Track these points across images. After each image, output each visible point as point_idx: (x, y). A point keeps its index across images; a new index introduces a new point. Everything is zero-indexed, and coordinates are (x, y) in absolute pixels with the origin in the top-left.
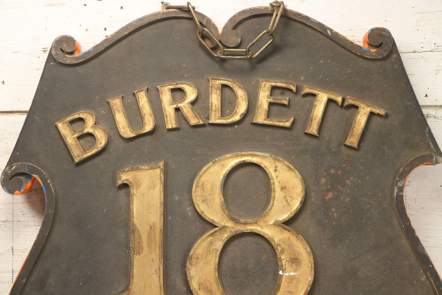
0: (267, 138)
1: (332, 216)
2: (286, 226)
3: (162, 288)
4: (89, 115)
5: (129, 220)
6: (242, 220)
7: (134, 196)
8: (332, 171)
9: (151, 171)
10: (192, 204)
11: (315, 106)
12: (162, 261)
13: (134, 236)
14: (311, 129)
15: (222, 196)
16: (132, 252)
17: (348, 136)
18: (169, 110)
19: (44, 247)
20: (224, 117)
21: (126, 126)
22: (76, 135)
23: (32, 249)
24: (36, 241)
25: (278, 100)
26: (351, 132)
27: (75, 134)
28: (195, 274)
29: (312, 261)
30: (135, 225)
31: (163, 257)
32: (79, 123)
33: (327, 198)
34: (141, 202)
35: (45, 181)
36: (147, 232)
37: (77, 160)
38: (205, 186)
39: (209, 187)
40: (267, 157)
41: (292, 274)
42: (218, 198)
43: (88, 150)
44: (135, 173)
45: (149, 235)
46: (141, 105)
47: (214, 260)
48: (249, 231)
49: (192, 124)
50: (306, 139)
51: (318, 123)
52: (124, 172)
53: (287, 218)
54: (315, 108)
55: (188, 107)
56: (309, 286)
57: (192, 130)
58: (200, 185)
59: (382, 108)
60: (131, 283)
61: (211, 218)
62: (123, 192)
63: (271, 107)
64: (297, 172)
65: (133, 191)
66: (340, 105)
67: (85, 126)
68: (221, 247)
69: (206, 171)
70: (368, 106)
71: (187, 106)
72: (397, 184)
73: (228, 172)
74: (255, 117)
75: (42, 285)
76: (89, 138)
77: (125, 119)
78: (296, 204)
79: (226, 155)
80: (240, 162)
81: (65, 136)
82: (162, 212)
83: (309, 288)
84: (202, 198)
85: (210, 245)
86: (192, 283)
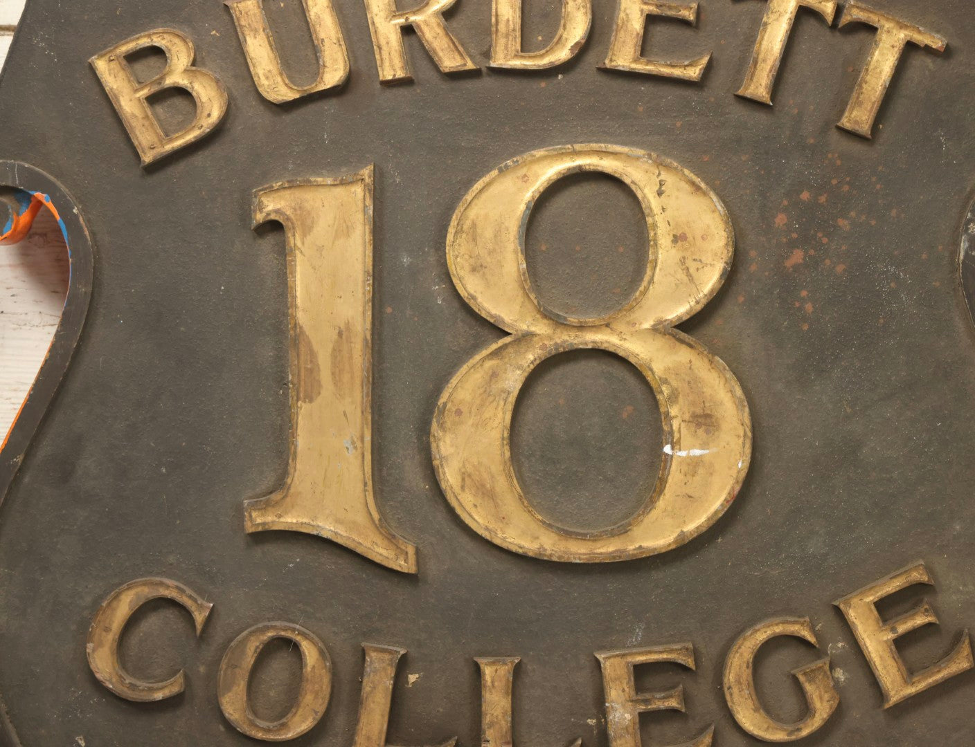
0: (641, 109)
1: (800, 309)
2: (683, 335)
3: (370, 483)
4: (176, 40)
5: (286, 315)
6: (573, 319)
7: (297, 252)
8: (805, 196)
9: (340, 191)
10: (447, 277)
11: (766, 24)
12: (370, 418)
13: (298, 355)
14: (752, 87)
15: (521, 257)
16: (292, 393)
17: (847, 104)
18: (386, 30)
19: (67, 376)
20: (529, 51)
21: (275, 72)
22: (145, 92)
23: (38, 381)
24: (46, 361)
25: (670, 8)
26: (854, 95)
27: (142, 89)
28: (452, 450)
29: (747, 420)
30: (301, 328)
31: (372, 407)
32: (153, 61)
33: (789, 263)
34: (314, 268)
35: (64, 209)
36: (331, 346)
37: (148, 158)
38: (479, 231)
39: (489, 233)
40: (638, 158)
41: (697, 452)
42: (512, 262)
43: (176, 131)
44: (298, 194)
45: (336, 351)
46: (312, 17)
47: (500, 416)
48: (590, 346)
49: (447, 70)
50: (739, 113)
51: (771, 71)
52: (271, 190)
53: (687, 313)
54: (765, 30)
55: (435, 25)
56: (737, 482)
57: (446, 86)
58: (465, 227)
59: (938, 32)
60: (291, 470)
61: (494, 312)
62: (268, 242)
63: (651, 28)
64: (715, 198)
65: (295, 239)
66: (830, 23)
67: (167, 69)
68: (519, 386)
69: (481, 191)
70: (902, 26)
71: (434, 21)
72: (967, 229)
73: (537, 196)
74: (610, 53)
75: (64, 471)
76: (178, 102)
77: (270, 52)
78: (710, 280)
79: (534, 152)
80: (569, 169)
81: (115, 96)
82: (369, 296)
83: (738, 488)
84: (472, 261)
85: (491, 380)
86: (444, 473)
